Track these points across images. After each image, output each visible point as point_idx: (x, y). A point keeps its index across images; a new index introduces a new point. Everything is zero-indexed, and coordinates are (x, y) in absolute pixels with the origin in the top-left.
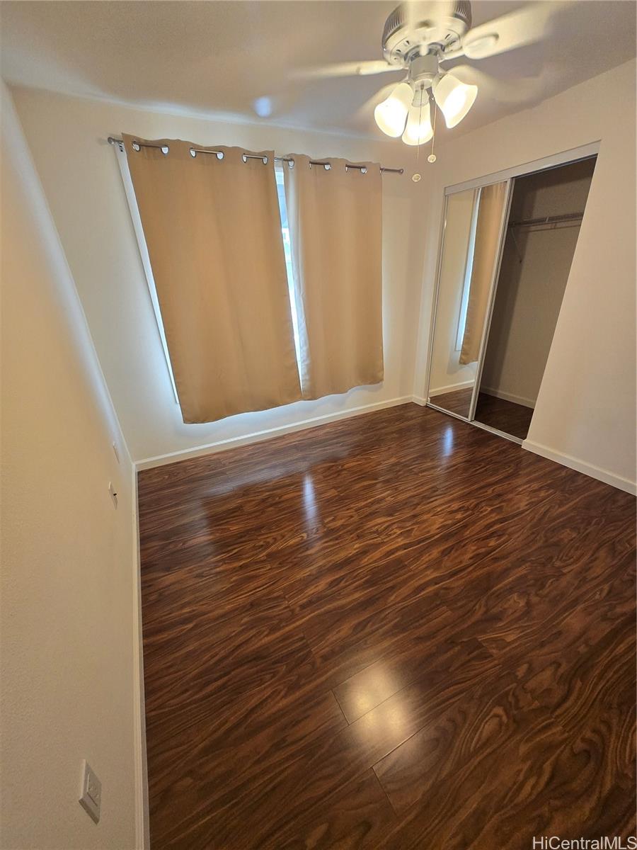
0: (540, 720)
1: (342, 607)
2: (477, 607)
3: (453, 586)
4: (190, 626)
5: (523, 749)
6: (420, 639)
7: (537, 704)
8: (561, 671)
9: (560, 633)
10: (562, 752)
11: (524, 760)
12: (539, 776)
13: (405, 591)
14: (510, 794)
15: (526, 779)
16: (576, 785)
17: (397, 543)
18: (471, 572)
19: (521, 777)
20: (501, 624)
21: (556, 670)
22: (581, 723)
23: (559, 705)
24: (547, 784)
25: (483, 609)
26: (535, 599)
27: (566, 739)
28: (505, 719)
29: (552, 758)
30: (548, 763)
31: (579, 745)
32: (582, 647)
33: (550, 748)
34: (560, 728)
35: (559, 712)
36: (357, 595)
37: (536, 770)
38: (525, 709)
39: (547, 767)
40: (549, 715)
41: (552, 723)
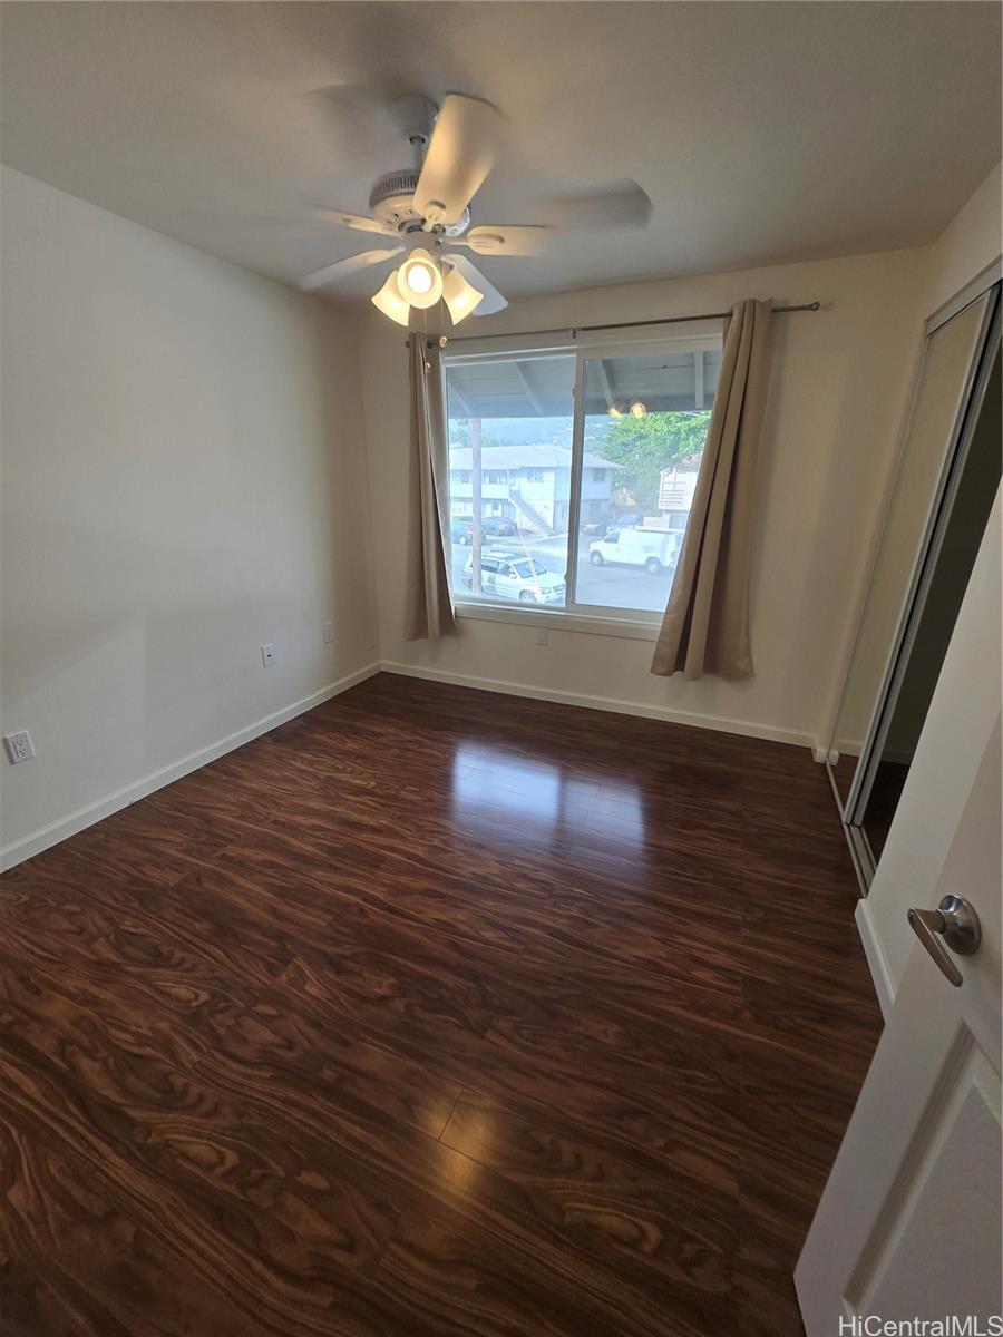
0: (204, 1038)
1: (288, 844)
2: (347, 946)
3: (371, 916)
4: (226, 778)
5: (163, 1026)
6: (273, 911)
7: (222, 1031)
8: (281, 1052)
9: (346, 1044)
10: (167, 1064)
11: (153, 1029)
12: (139, 1045)
13: (337, 879)
14: (117, 1022)
15: (133, 1034)
16: (131, 1080)
17: (415, 849)
18: (410, 926)
19: (133, 1029)
20: (331, 976)
21: (280, 1046)
22: (210, 1083)
23: (225, 1053)
24: (129, 1053)
25: (348, 953)
26: (399, 1004)
27: (182, 1065)
28: (195, 1004)
29: (158, 1054)
30: (153, 1052)
31: (178, 1081)
32: (331, 1073)
33: (170, 1049)
34: (197, 1059)
35: (219, 1056)
36: (309, 848)
37: (141, 1040)
38: (211, 1021)
39: (147, 1051)
40: (210, 1044)
41: (201, 1050)
